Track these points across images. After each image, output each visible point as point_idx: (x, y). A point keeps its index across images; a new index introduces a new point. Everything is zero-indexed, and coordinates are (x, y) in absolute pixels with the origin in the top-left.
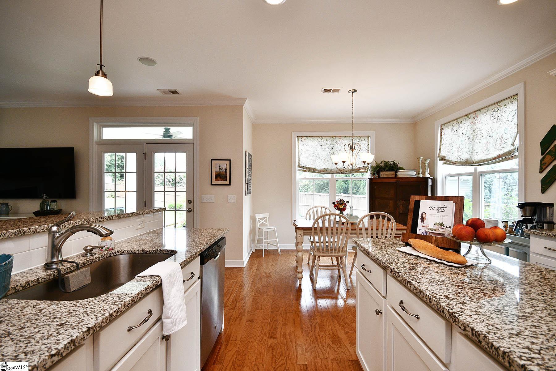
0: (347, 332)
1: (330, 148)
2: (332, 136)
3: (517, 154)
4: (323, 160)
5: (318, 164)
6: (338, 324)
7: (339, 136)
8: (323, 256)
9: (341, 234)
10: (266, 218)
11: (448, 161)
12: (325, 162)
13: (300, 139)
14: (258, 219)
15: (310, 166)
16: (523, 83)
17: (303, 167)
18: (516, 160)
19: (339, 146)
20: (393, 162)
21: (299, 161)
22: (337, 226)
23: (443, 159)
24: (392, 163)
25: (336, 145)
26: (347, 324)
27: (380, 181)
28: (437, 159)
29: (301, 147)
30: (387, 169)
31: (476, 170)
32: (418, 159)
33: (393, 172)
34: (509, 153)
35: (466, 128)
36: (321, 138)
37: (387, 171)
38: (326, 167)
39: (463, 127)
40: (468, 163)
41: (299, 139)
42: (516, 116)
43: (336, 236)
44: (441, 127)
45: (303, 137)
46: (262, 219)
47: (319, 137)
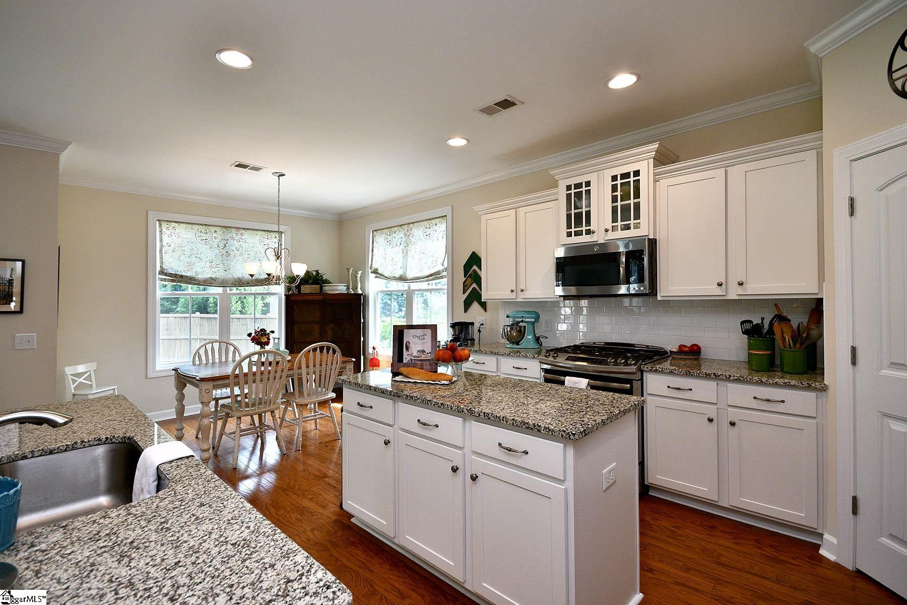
0: (311, 499)
1: (222, 245)
2: (225, 227)
3: (445, 273)
4: (208, 264)
5: (199, 270)
6: (295, 496)
7: (237, 228)
8: (244, 416)
9: (254, 382)
10: (89, 373)
11: (381, 275)
12: (211, 267)
13: (164, 225)
14: (70, 377)
15: (184, 274)
16: (450, 208)
17: (170, 275)
18: (445, 280)
19: (236, 243)
20: (317, 271)
21: (162, 263)
22: (254, 369)
23: (375, 272)
24: (314, 273)
25: (231, 242)
26: (307, 491)
27: (302, 298)
28: (368, 272)
29: (166, 240)
30: (311, 281)
31: (409, 287)
32: (348, 270)
33: (317, 286)
34: (438, 273)
35: (400, 240)
36: (204, 227)
37: (312, 284)
38: (214, 276)
39: (397, 238)
40: (402, 279)
41: (162, 225)
42: (445, 236)
43: (246, 386)
44: (373, 232)
45: (170, 221)
46: (79, 375)
47: (201, 224)
